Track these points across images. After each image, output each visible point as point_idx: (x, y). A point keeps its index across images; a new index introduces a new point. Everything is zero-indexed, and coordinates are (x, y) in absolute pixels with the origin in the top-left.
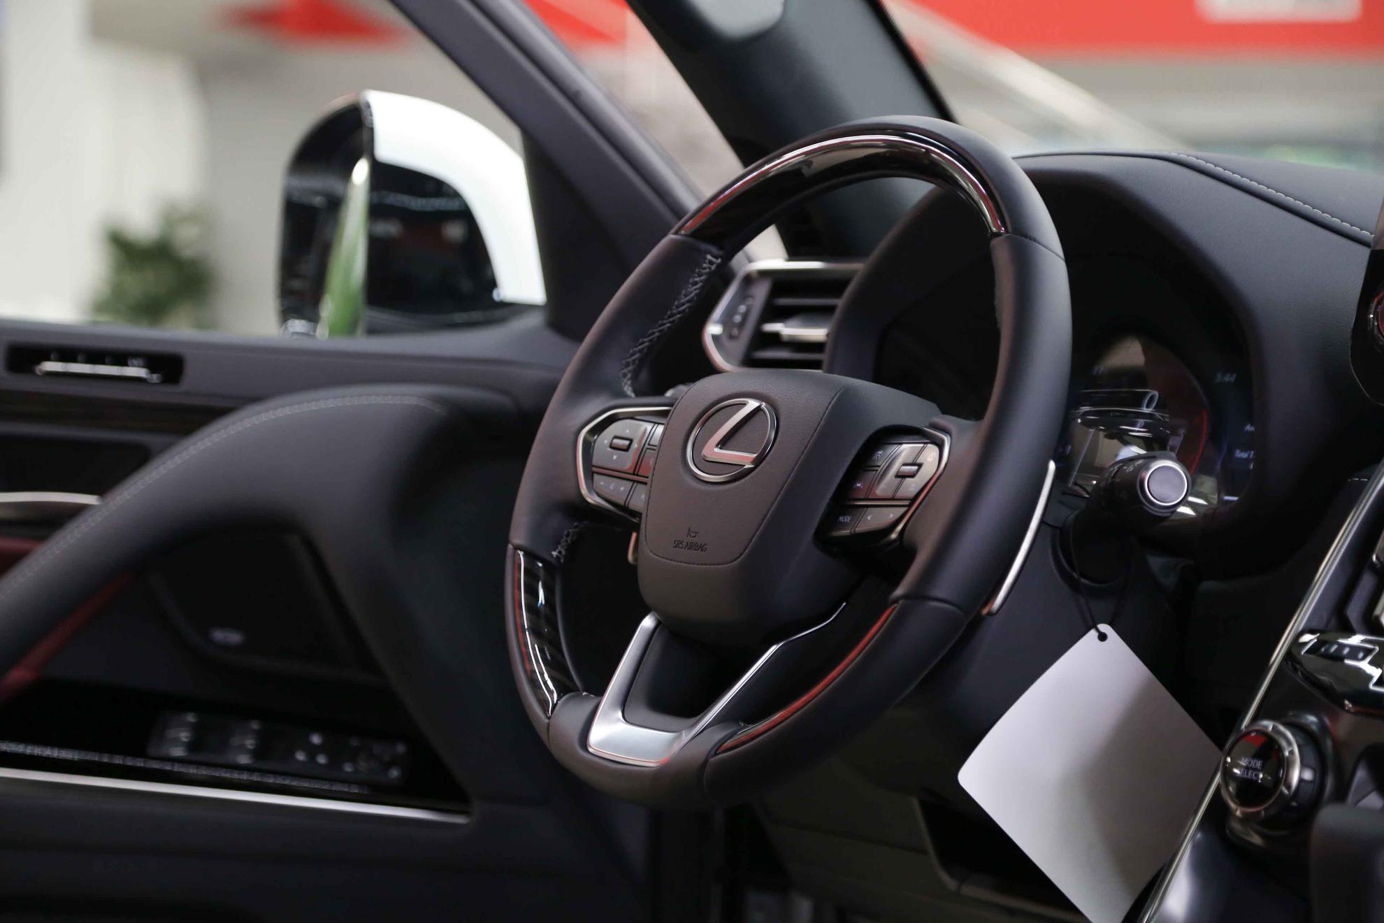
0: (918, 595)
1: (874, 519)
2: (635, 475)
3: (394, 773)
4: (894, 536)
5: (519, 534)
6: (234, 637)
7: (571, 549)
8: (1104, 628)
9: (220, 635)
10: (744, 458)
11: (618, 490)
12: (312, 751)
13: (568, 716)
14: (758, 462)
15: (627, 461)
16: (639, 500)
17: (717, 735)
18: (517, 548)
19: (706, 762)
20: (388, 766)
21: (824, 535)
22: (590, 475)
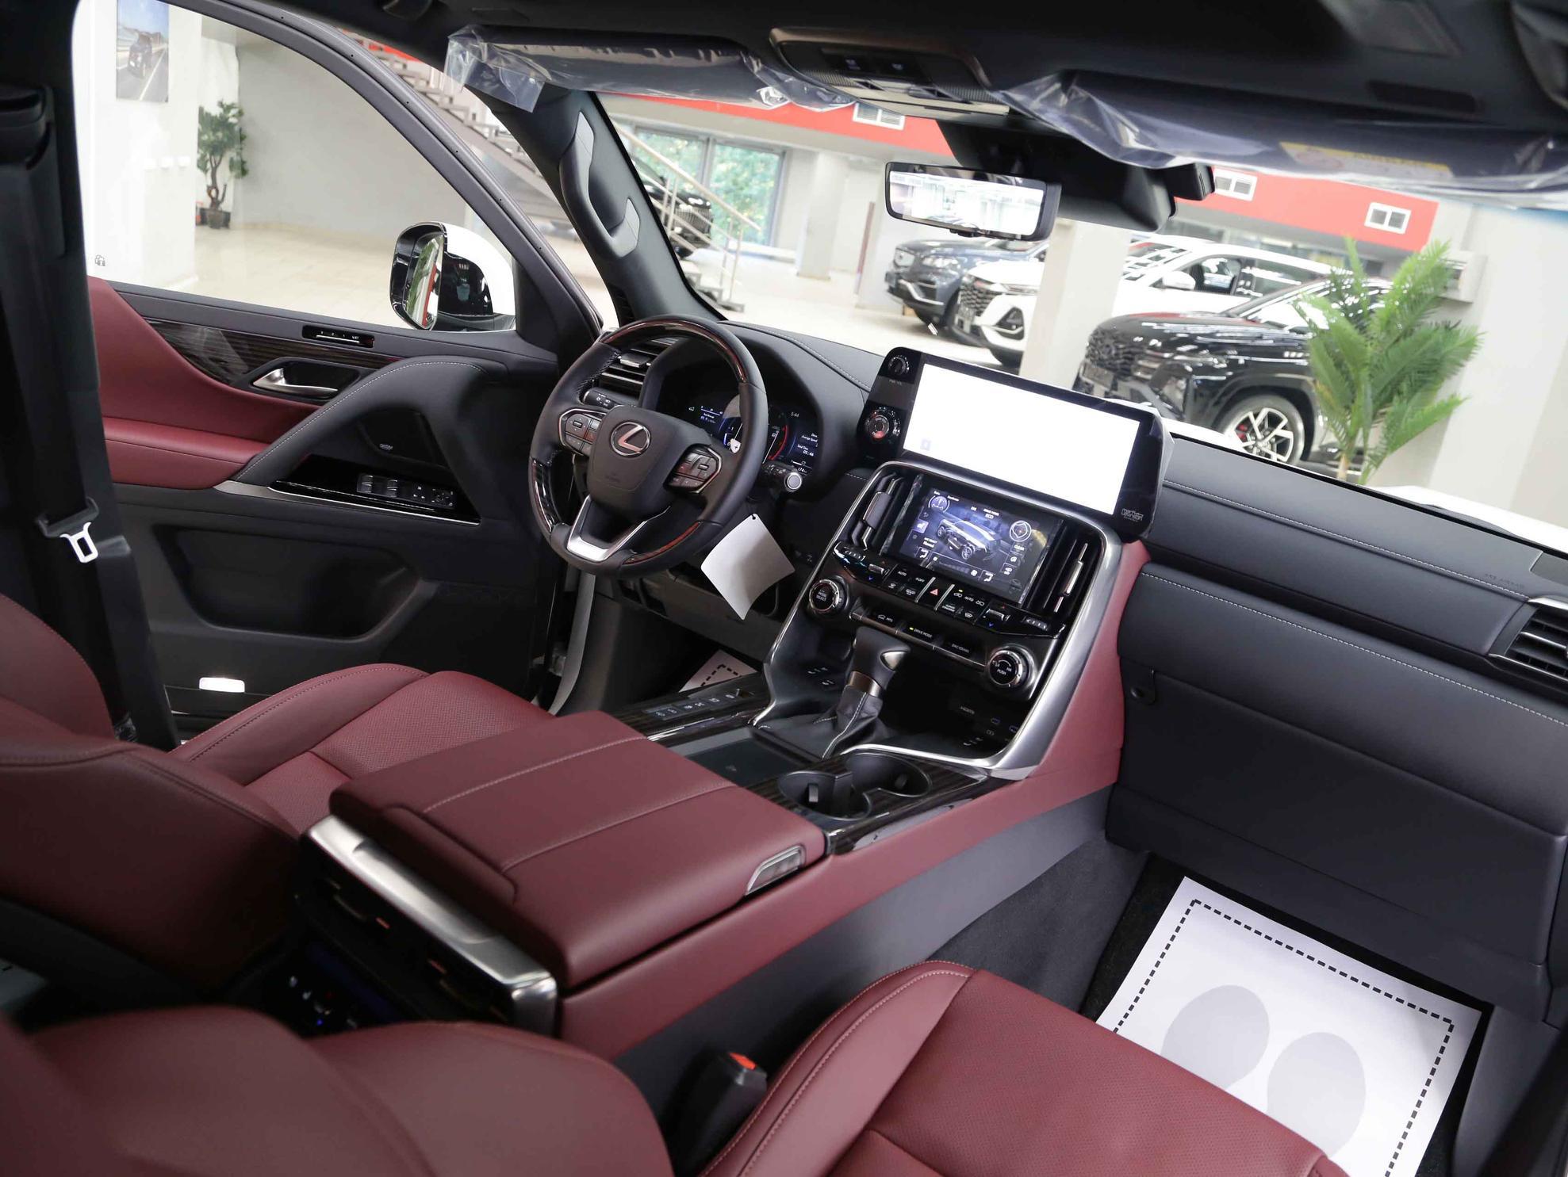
0: (708, 520)
1: (688, 483)
2: (585, 438)
3: (451, 504)
4: (698, 492)
5: (534, 453)
6: (390, 447)
7: (554, 460)
8: (755, 515)
9: (383, 446)
10: (638, 450)
11: (576, 443)
12: (419, 494)
13: (559, 534)
14: (642, 452)
15: (581, 432)
16: (587, 449)
17: (623, 557)
18: (534, 459)
19: (619, 567)
20: (448, 501)
21: (667, 484)
22: (564, 435)
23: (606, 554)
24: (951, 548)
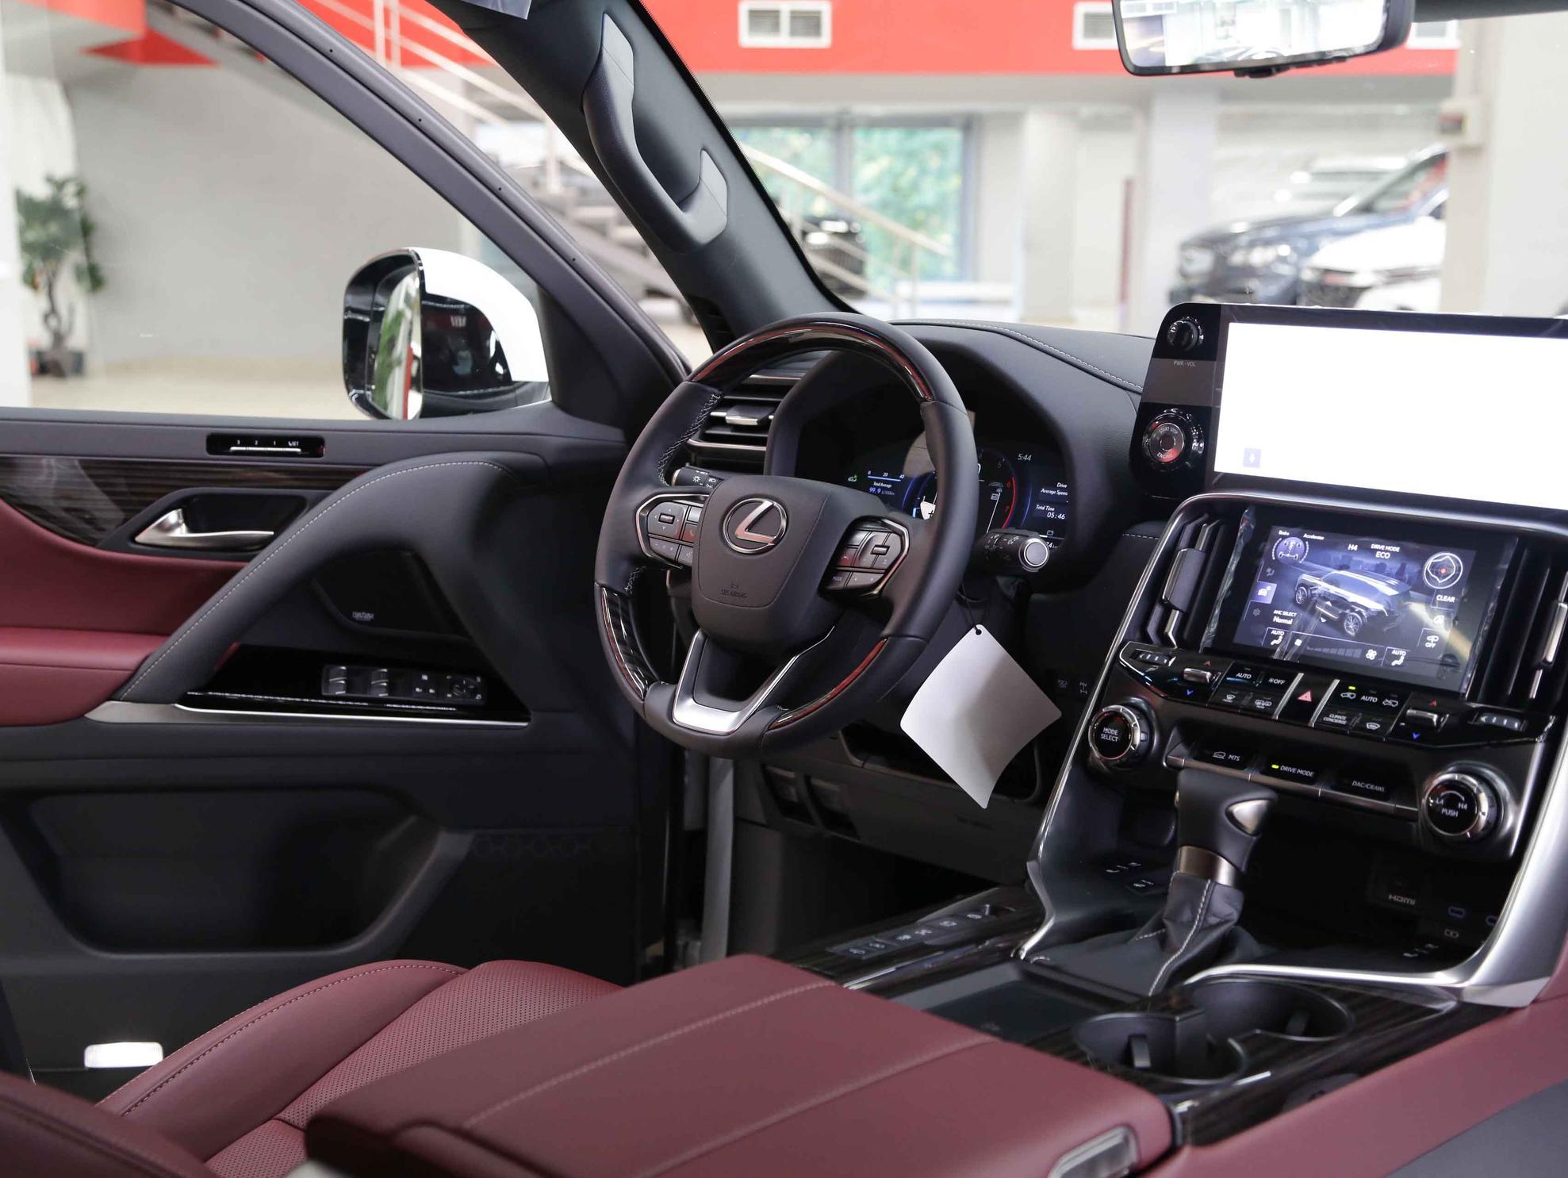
0: (899, 633)
1: (858, 580)
2: (680, 539)
3: (479, 697)
4: (875, 592)
5: (601, 577)
6: (369, 616)
7: (635, 584)
8: (980, 627)
9: (358, 615)
10: (768, 540)
11: (668, 549)
12: (425, 686)
13: (656, 699)
14: (776, 542)
15: (674, 530)
16: (687, 556)
17: (765, 719)
18: (602, 586)
19: (762, 735)
20: (474, 693)
21: (824, 590)
22: (647, 538)
23: (739, 717)
24: (1323, 620)
